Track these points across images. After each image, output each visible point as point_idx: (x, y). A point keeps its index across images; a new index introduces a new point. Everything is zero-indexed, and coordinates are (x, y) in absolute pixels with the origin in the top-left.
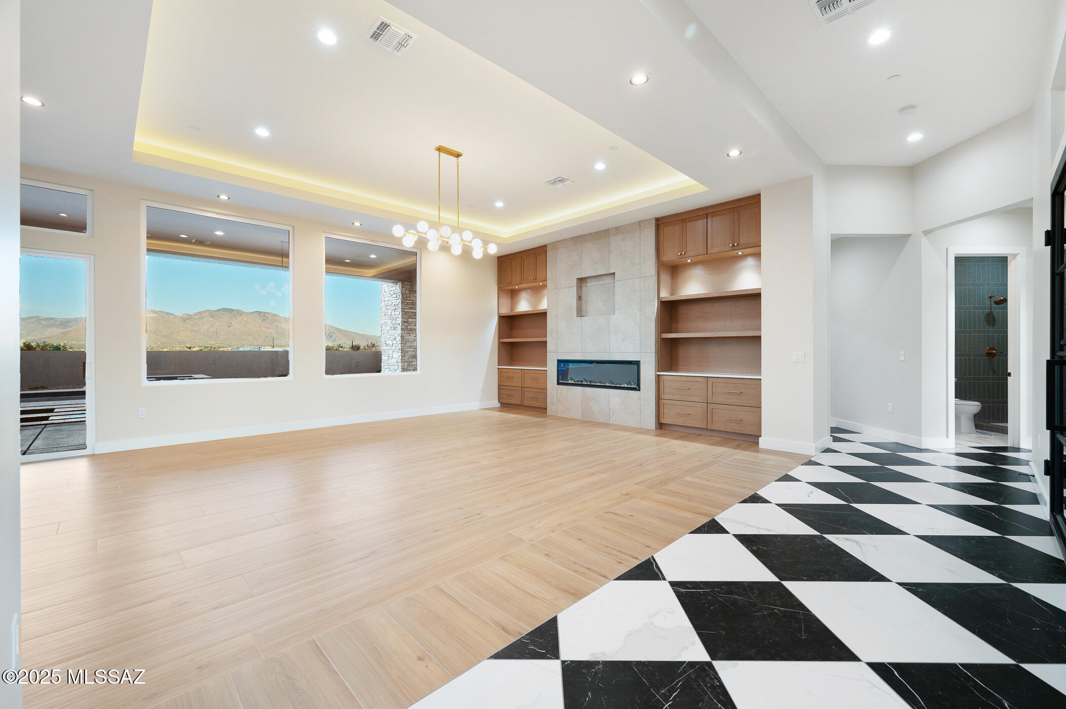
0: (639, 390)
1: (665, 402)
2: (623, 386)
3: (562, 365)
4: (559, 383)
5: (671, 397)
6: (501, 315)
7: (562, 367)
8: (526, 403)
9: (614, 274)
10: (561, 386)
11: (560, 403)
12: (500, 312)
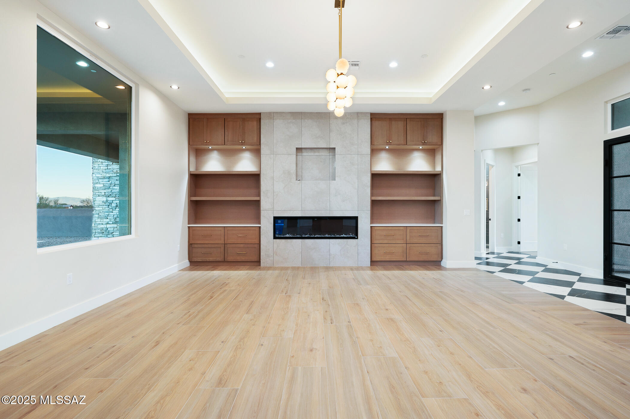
0: (357, 238)
1: (376, 245)
2: (342, 236)
3: (279, 221)
4: (275, 238)
5: (381, 241)
6: (191, 173)
7: (279, 223)
8: (230, 259)
9: (335, 148)
10: (278, 240)
11: (276, 255)
12: (190, 170)
